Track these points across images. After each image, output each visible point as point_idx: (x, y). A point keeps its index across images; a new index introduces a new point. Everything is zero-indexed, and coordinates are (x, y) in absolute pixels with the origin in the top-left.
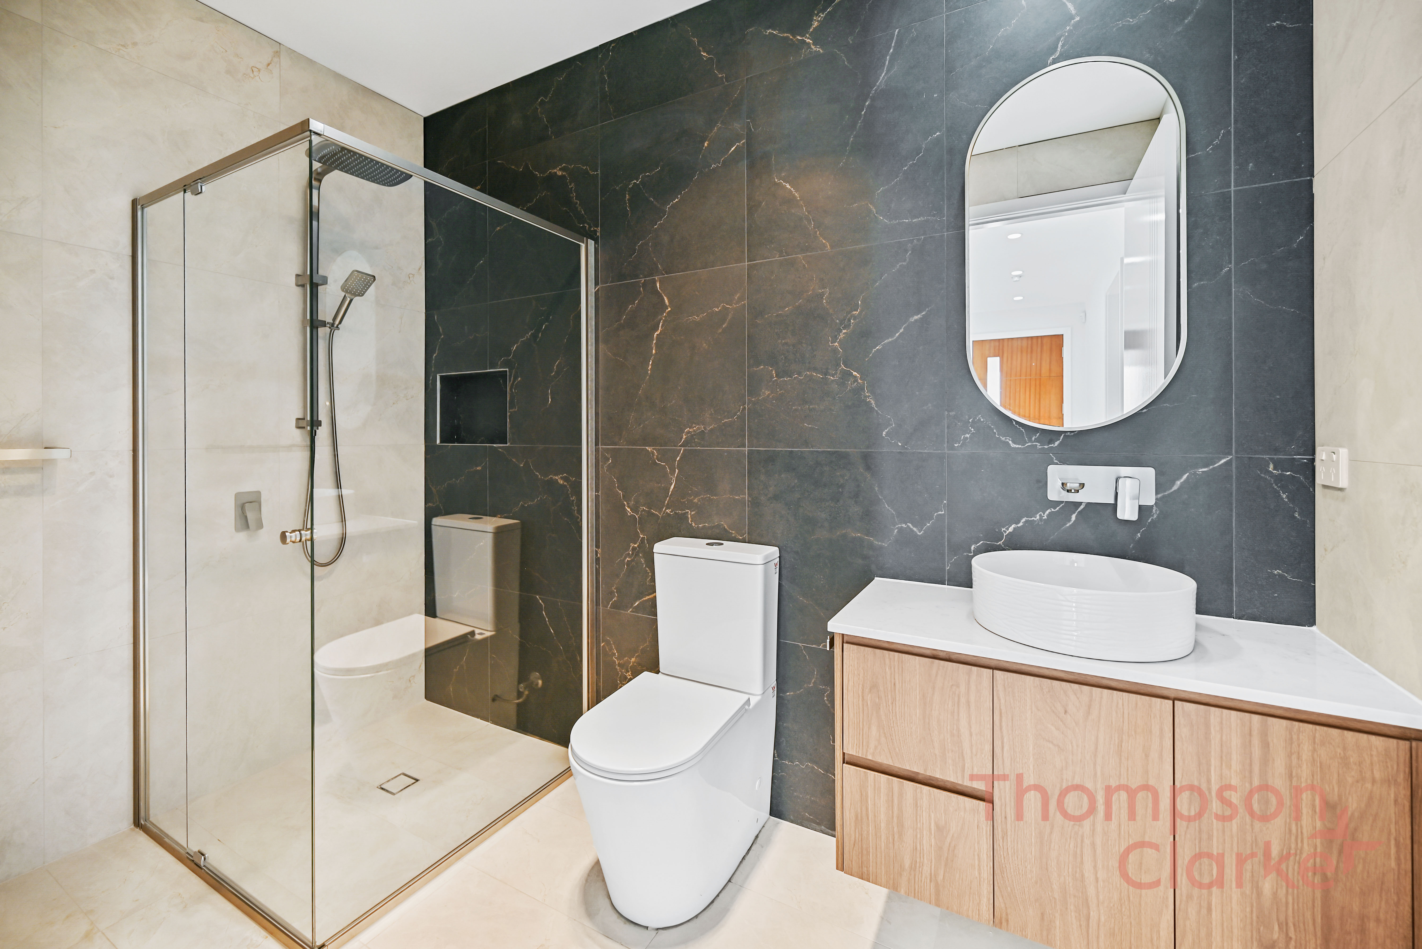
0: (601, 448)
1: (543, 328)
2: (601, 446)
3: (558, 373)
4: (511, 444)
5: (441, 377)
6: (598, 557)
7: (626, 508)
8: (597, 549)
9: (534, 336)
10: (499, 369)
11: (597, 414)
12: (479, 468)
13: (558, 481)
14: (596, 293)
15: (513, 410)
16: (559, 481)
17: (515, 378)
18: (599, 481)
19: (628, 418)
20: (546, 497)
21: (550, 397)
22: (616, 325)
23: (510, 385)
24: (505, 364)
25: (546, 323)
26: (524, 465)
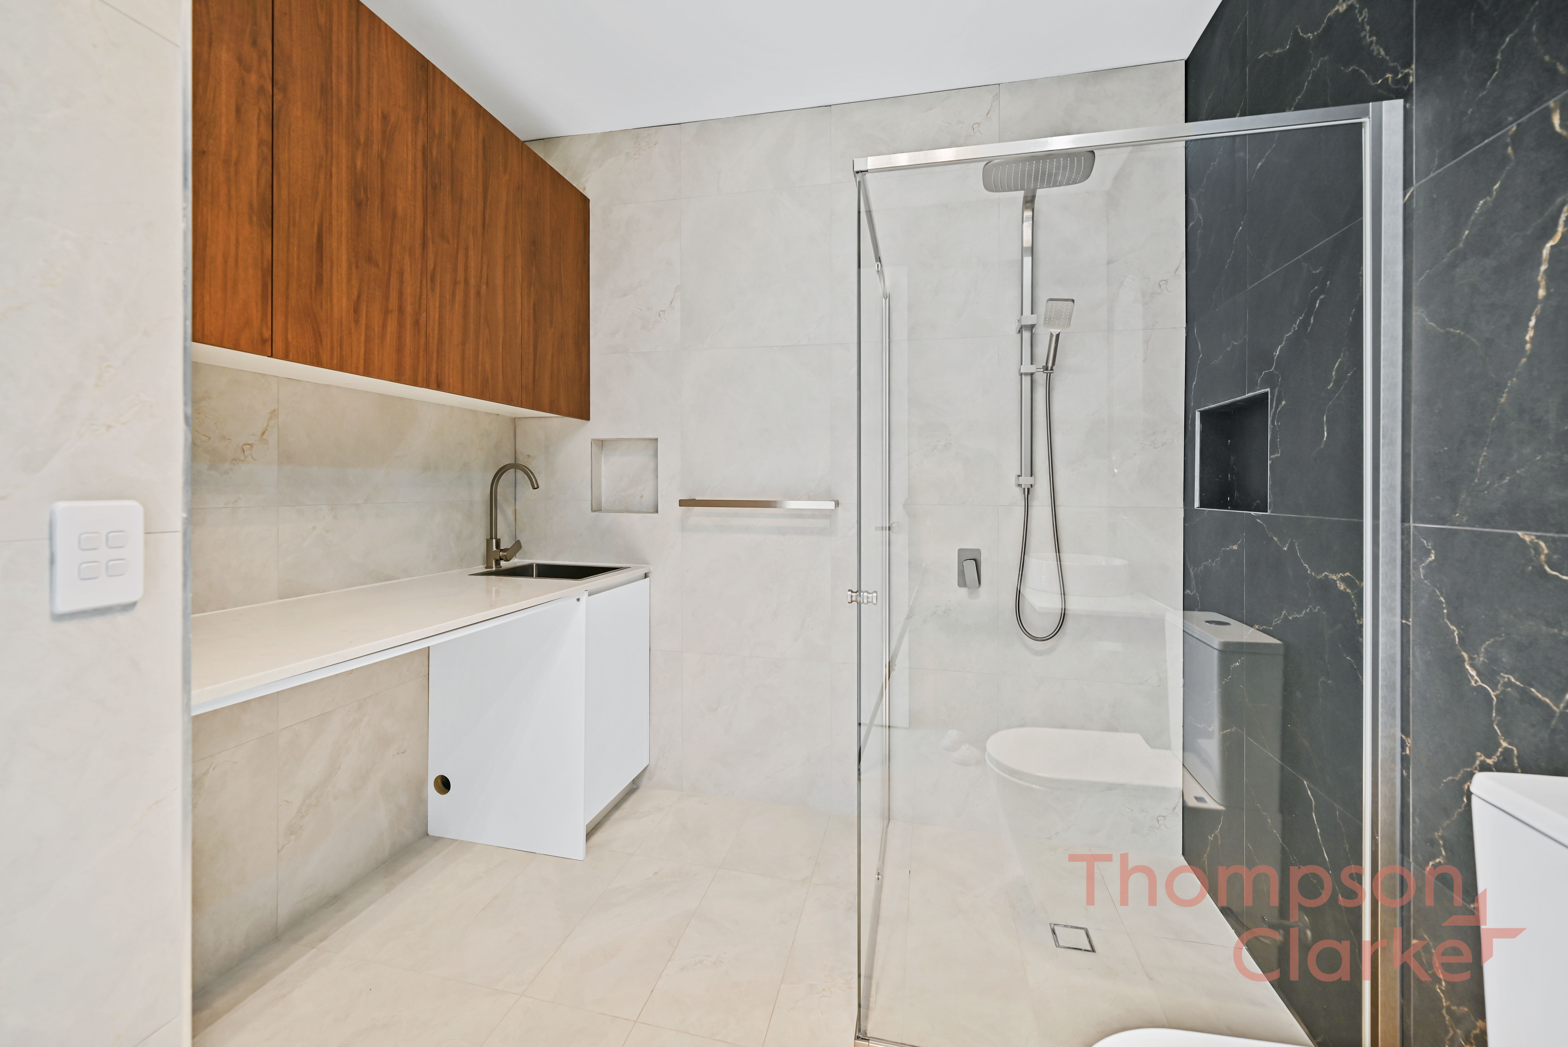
0: (1415, 527)
1: (1317, 305)
2: (1414, 522)
3: (1338, 383)
4: (1272, 512)
5: (1202, 413)
6: (1406, 754)
7: (1468, 667)
8: (1404, 737)
9: (1305, 323)
10: (1259, 390)
11: (1405, 456)
12: (1235, 547)
13: (1336, 584)
14: (1408, 203)
15: (1276, 455)
16: (1338, 585)
17: (1279, 403)
18: (1409, 596)
19: (1473, 463)
20: (1319, 610)
21: (1325, 429)
22: (1447, 258)
23: (1272, 415)
24: (1267, 382)
25: (1320, 295)
26: (1288, 548)
